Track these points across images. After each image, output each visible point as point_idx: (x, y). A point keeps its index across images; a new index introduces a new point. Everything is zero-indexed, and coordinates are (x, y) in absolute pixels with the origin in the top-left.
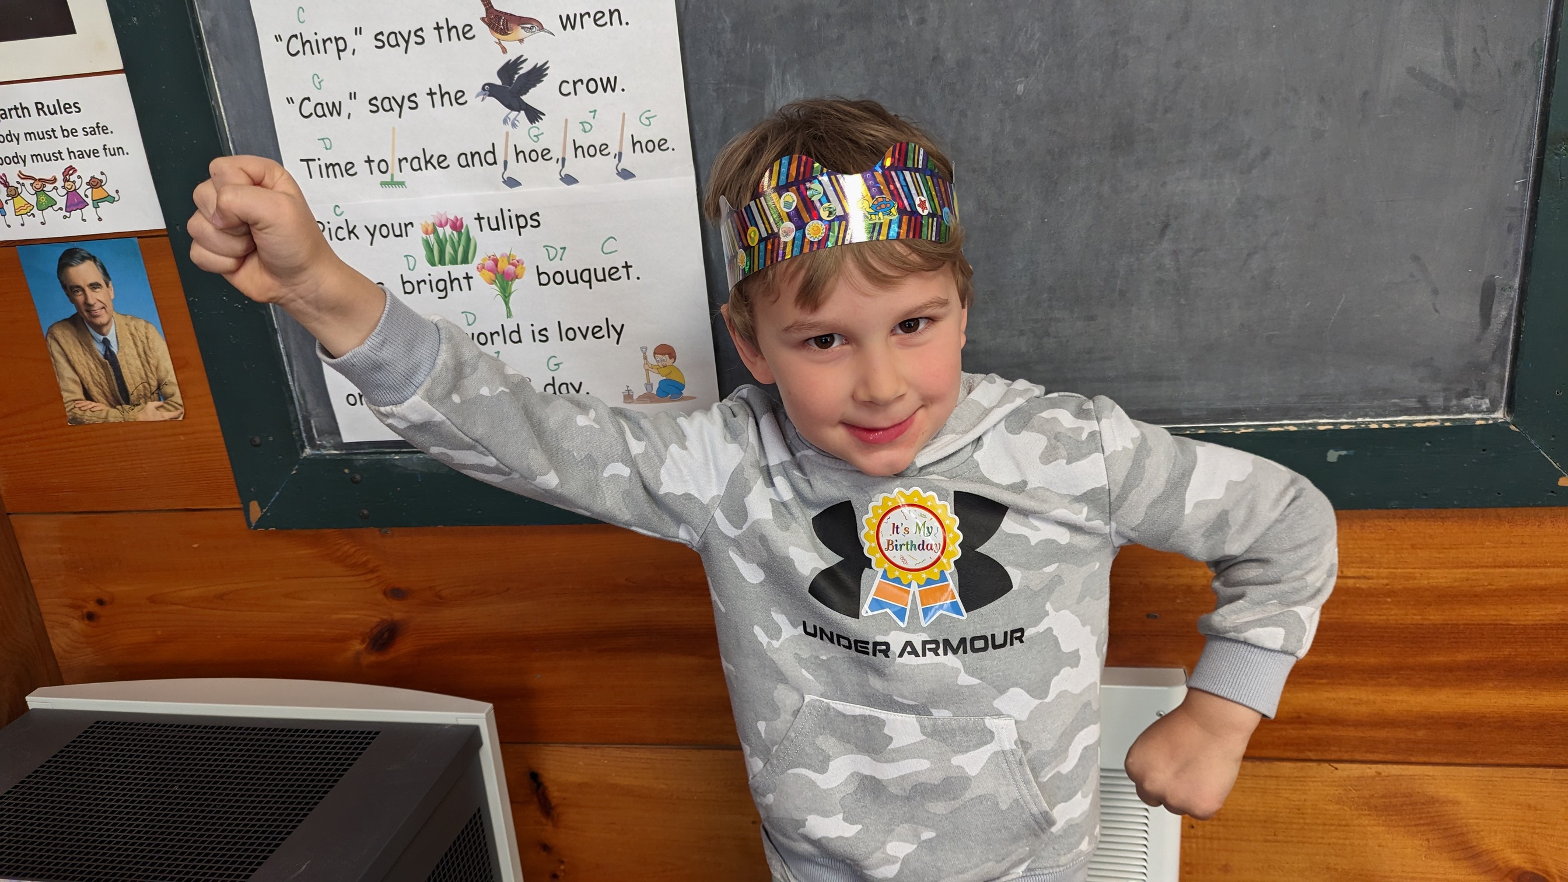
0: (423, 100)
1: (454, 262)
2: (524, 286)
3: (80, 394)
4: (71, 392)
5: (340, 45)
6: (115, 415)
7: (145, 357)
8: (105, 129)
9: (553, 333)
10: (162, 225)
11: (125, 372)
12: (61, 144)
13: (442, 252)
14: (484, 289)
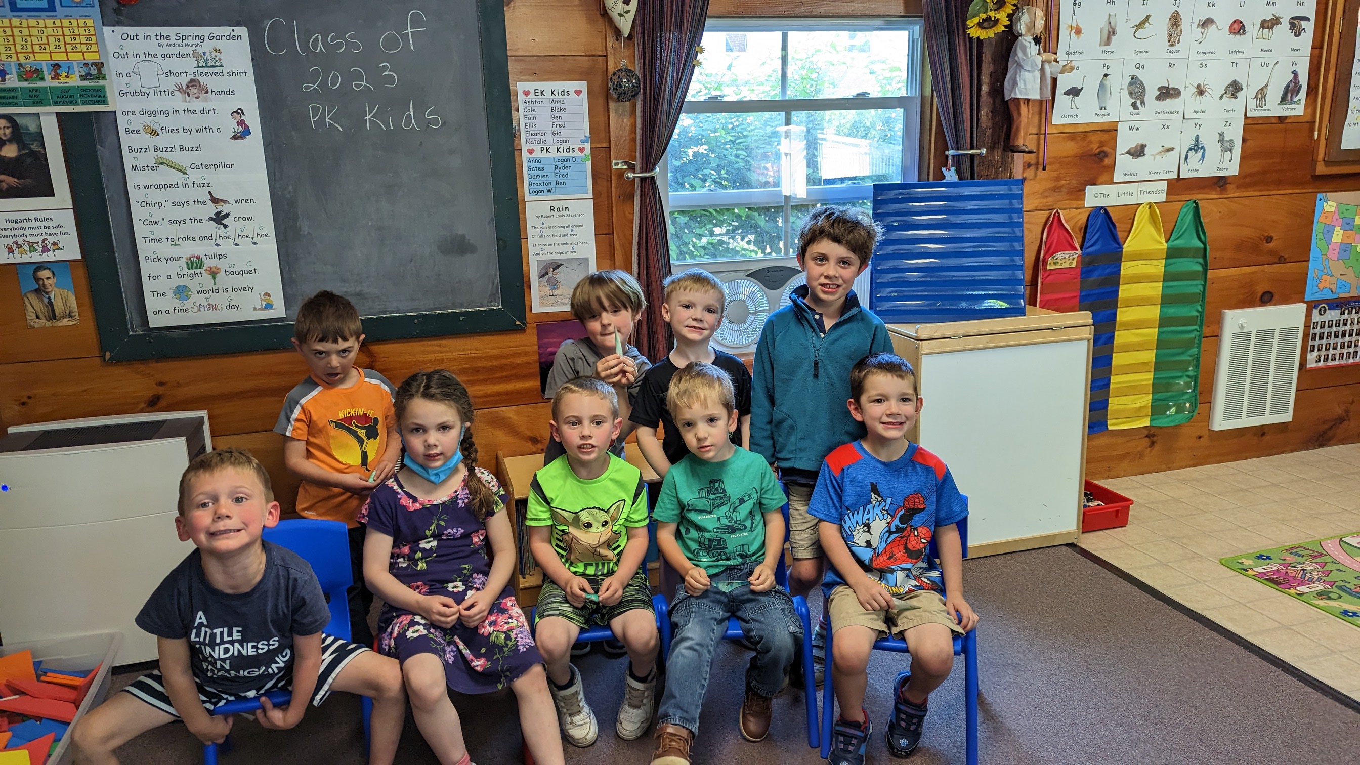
0: (188, 221)
1: (196, 268)
2: (221, 276)
3: (34, 316)
4: (31, 315)
5: (160, 205)
6: (49, 324)
7: (65, 303)
8: (61, 227)
9: (230, 290)
10: (79, 257)
11: (55, 308)
12: (43, 231)
13: (192, 266)
14: (207, 277)
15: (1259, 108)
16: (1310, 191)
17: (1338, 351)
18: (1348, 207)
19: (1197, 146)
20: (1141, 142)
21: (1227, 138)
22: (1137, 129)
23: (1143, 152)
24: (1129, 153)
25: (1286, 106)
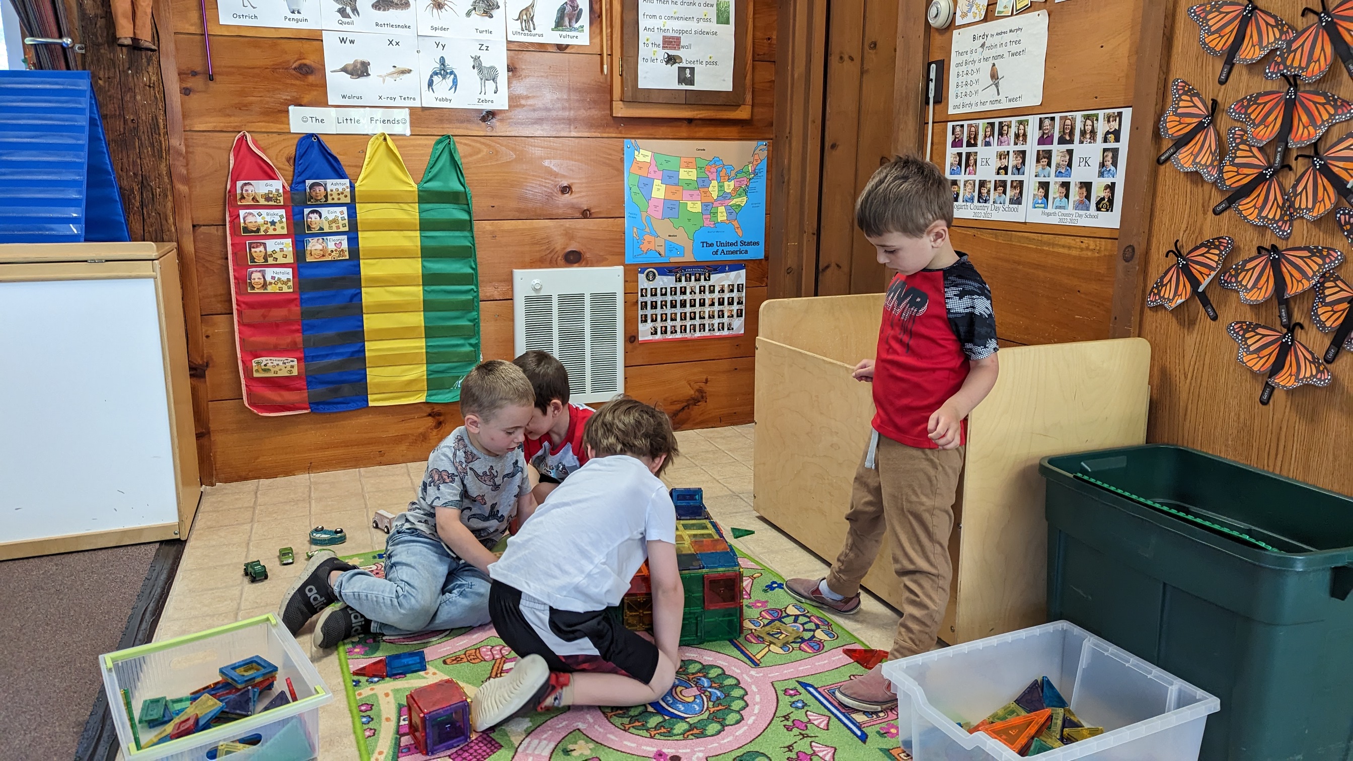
15: (526, 32)
16: (614, 135)
17: (678, 323)
18: (668, 158)
19: (443, 70)
20: (361, 58)
21: (486, 63)
22: (352, 42)
23: (367, 71)
24: (344, 70)
25: (564, 33)
